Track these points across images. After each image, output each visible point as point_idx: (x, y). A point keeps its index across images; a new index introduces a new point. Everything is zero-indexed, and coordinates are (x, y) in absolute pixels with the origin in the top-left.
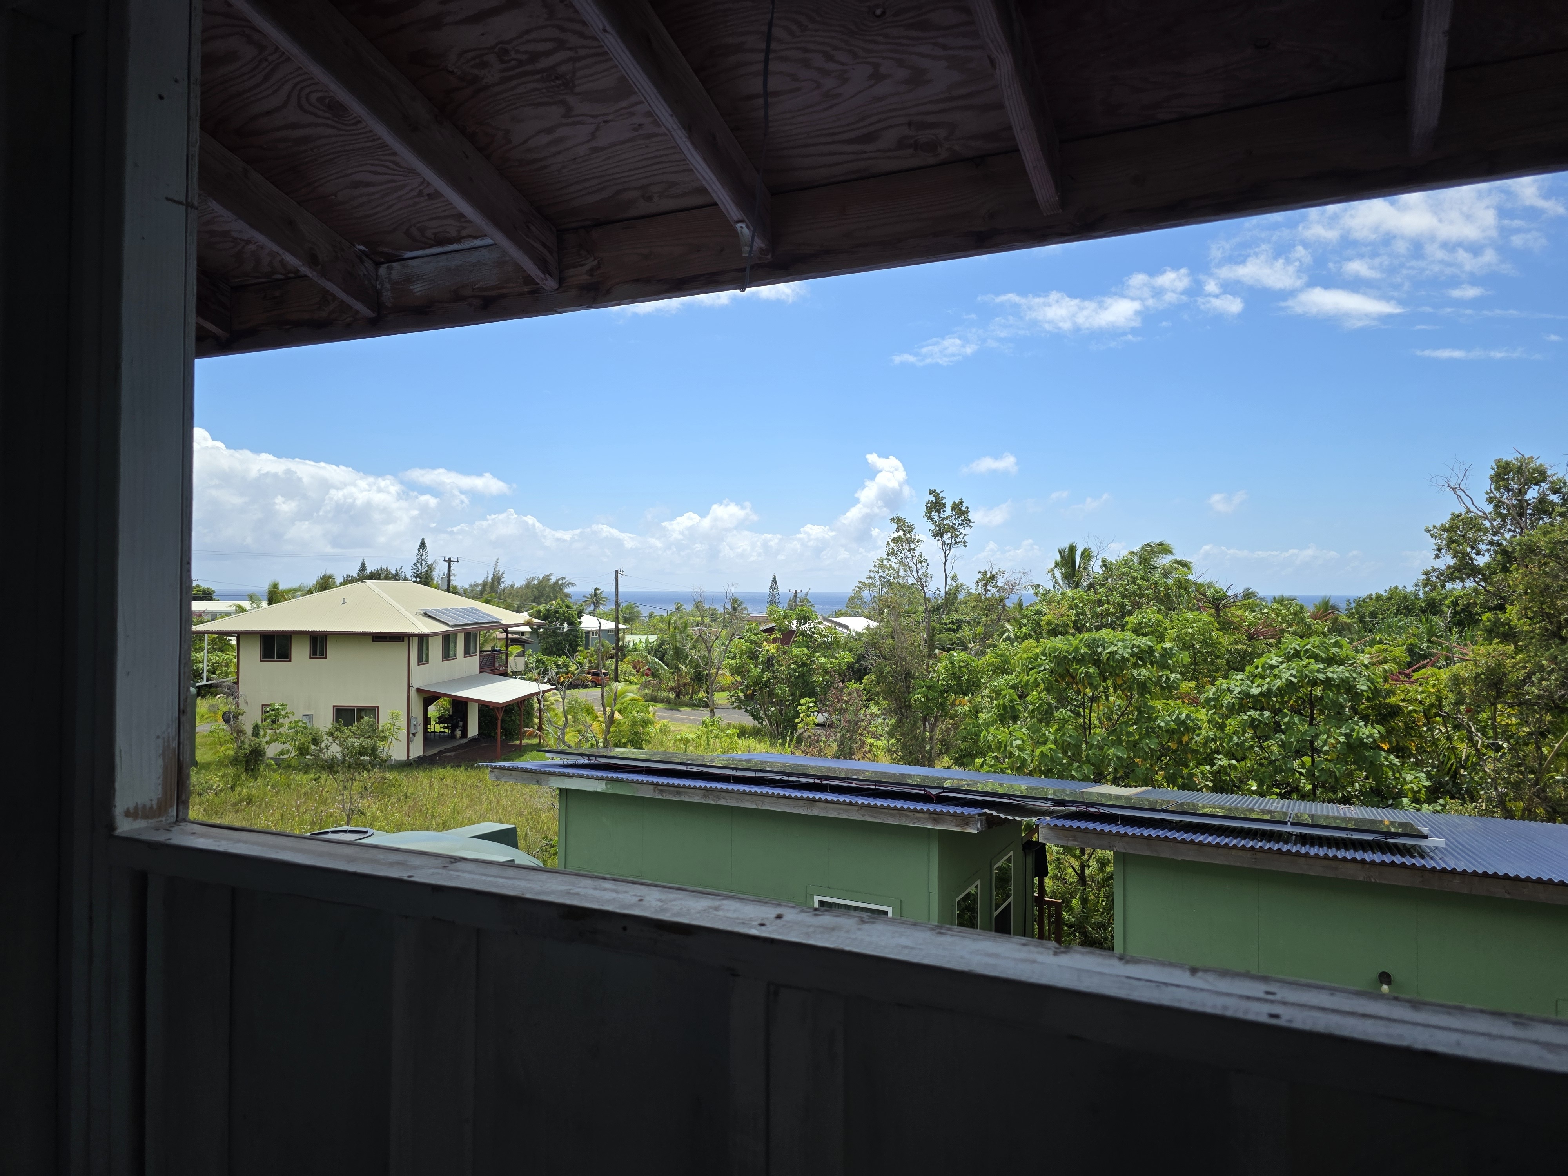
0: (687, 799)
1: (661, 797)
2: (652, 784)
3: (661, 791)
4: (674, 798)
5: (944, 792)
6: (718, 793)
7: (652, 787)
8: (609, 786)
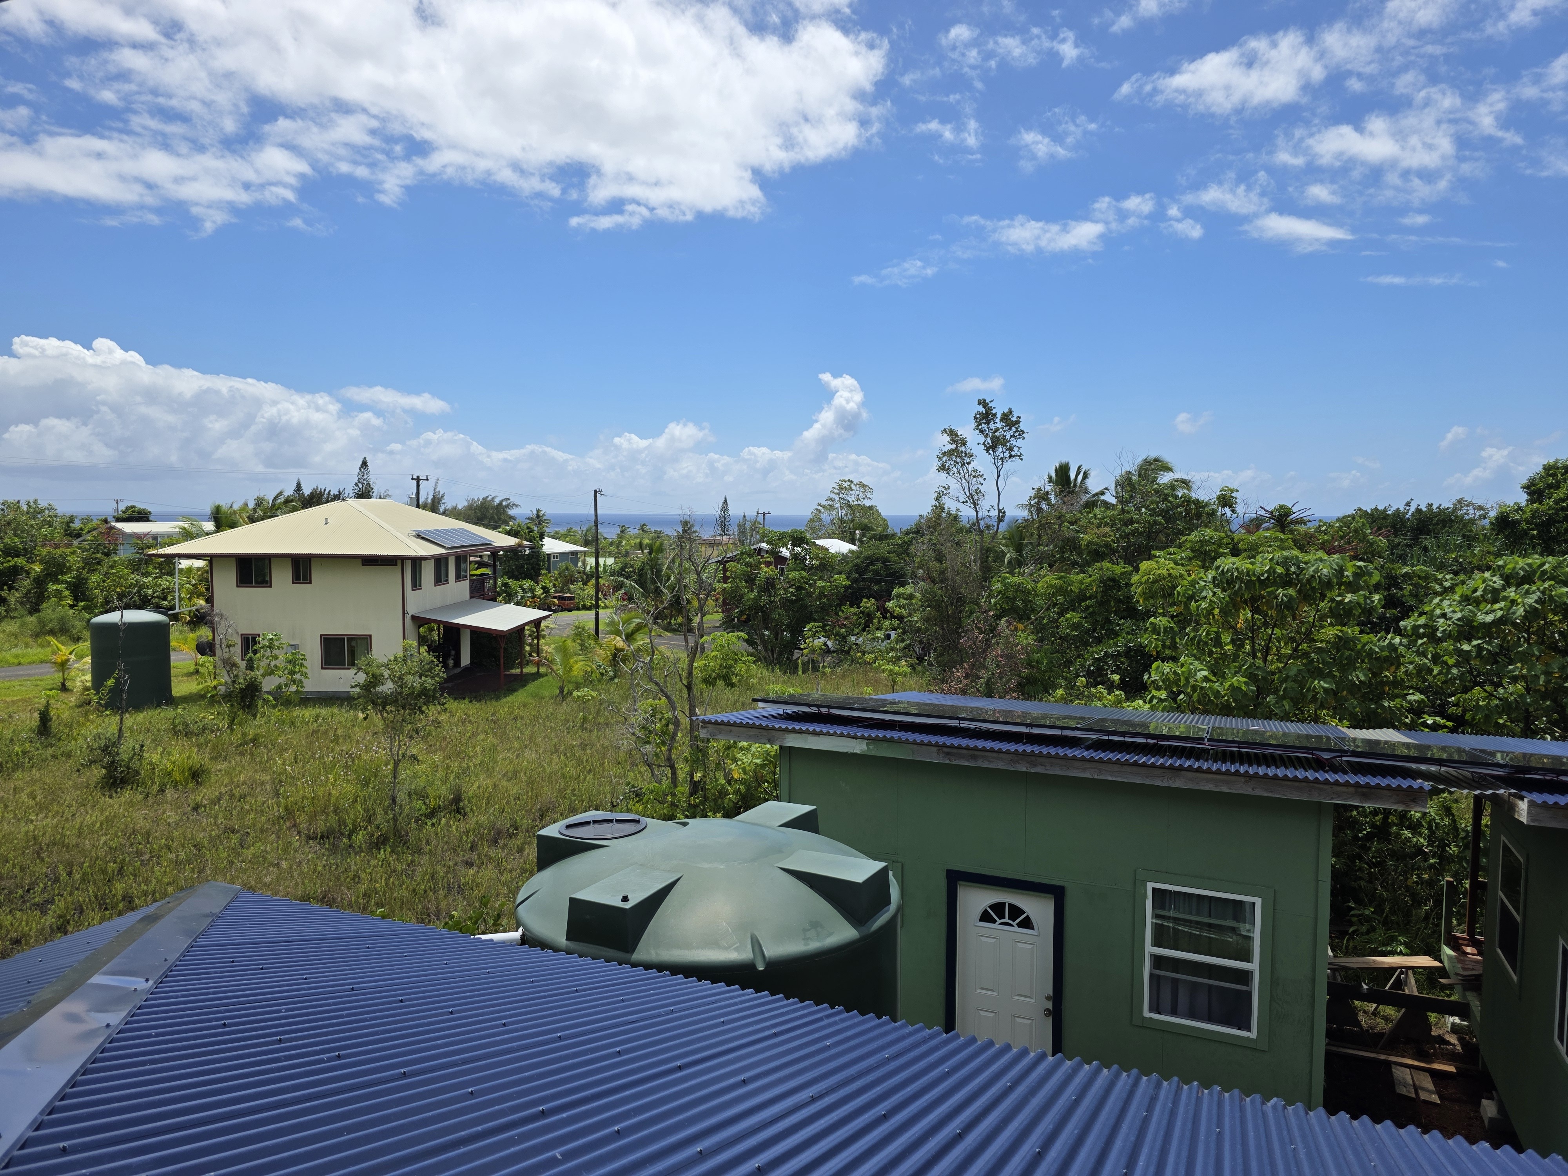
0: (986, 765)
1: (947, 762)
2: (937, 745)
3: (948, 754)
4: (967, 764)
5: (1342, 756)
6: (1033, 758)
7: (935, 749)
8: (871, 747)
